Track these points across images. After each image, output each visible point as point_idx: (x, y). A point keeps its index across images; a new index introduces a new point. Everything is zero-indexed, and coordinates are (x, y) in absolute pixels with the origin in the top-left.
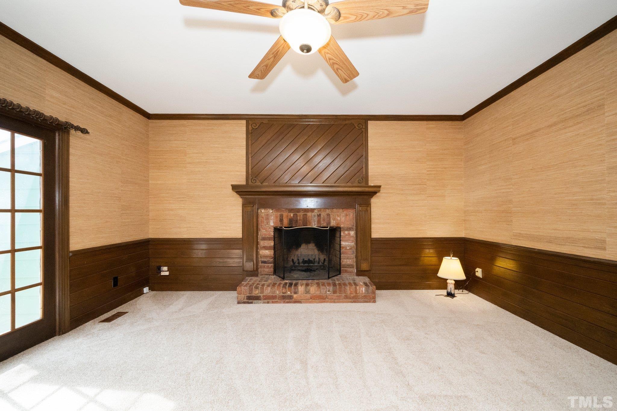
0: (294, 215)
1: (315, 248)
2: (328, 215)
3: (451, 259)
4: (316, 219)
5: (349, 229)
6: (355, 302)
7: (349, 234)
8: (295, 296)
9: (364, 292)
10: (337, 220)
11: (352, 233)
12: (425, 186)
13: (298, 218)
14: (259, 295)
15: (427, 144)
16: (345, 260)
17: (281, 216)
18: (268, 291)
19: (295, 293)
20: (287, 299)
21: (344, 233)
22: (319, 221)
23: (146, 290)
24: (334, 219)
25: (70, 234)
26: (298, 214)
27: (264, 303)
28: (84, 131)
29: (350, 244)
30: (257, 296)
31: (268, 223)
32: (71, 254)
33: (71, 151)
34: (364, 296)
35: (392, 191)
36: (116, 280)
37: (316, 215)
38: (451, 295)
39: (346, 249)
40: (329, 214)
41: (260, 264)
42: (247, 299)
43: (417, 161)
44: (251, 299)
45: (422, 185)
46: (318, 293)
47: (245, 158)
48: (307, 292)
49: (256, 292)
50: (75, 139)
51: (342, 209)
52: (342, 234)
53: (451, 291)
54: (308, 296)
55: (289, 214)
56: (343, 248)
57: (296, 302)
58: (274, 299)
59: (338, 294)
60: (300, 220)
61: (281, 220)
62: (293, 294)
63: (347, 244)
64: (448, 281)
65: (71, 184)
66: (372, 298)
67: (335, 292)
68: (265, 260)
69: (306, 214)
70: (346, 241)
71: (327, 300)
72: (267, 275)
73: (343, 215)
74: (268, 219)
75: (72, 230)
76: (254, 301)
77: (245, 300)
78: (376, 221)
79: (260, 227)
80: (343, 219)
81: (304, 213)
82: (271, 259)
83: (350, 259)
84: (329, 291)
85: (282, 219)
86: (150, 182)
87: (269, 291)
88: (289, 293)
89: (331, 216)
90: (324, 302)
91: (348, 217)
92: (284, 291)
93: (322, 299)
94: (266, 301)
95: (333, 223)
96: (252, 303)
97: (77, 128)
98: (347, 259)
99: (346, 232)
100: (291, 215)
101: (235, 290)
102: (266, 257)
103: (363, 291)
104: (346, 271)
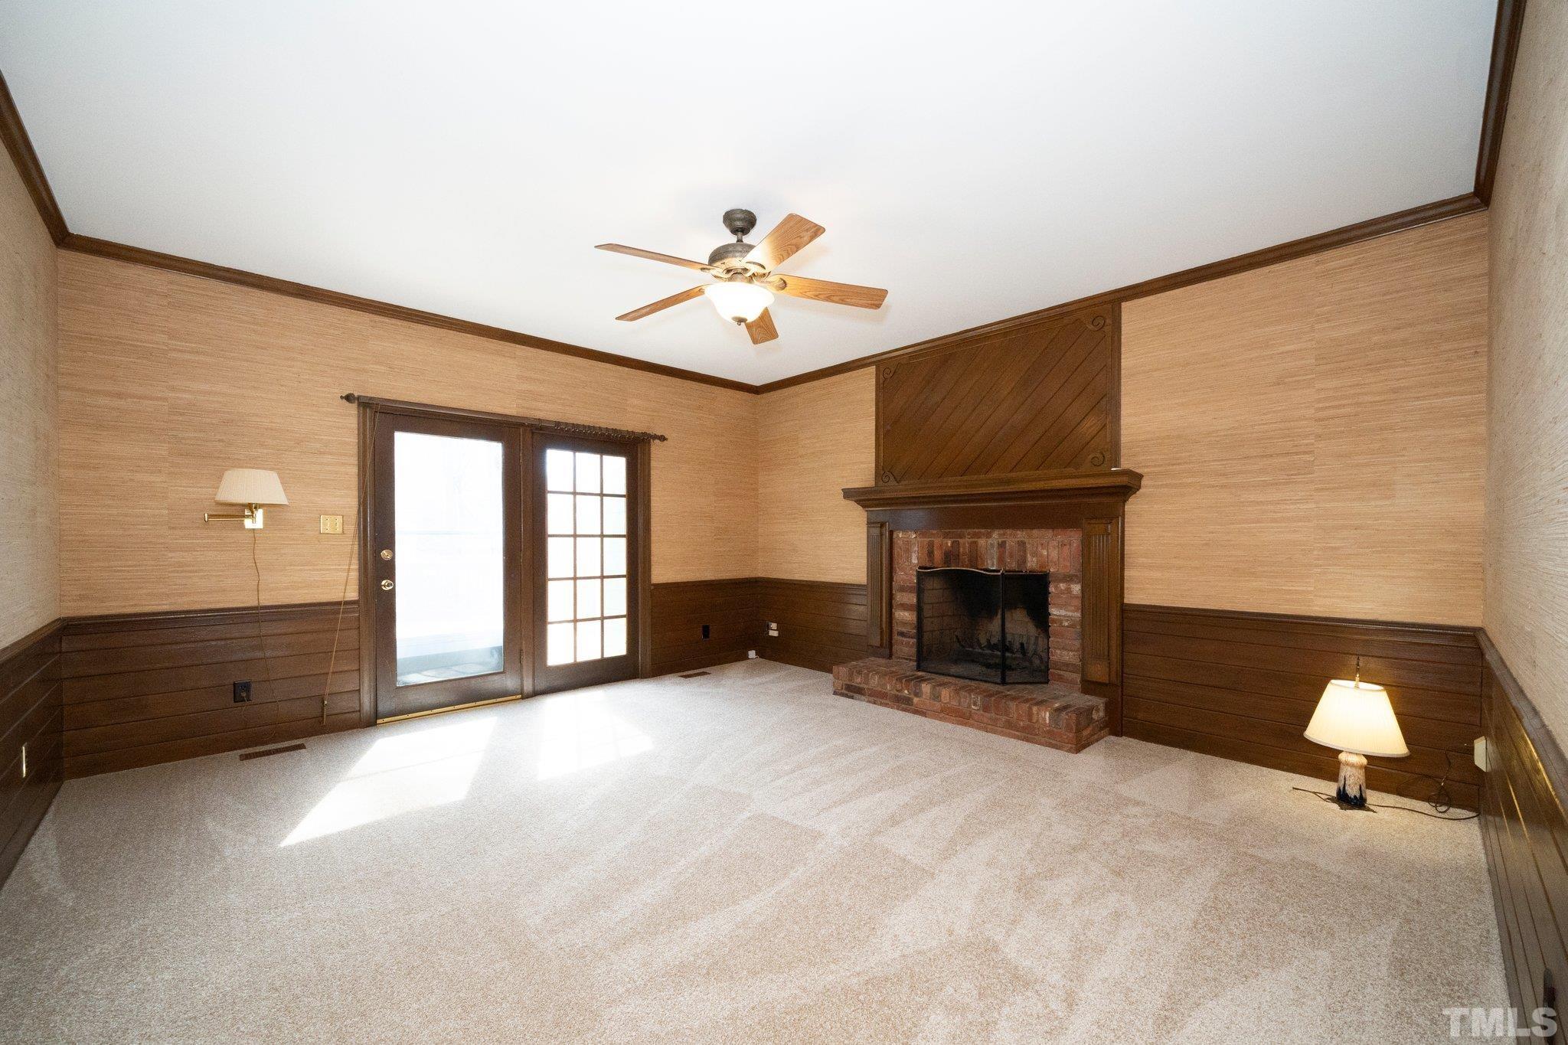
0: (953, 543)
1: (1027, 619)
2: (1022, 544)
3: (1357, 687)
4: (995, 552)
5: (1069, 579)
6: (1027, 740)
7: (1069, 590)
8: (916, 700)
9: (1047, 722)
10: (1042, 556)
11: (1076, 588)
12: (1307, 457)
13: (961, 550)
14: (861, 686)
15: (1317, 327)
16: (1058, 652)
17: (931, 545)
18: (874, 681)
19: (916, 695)
20: (903, 703)
21: (1056, 587)
22: (1001, 560)
23: (752, 654)
24: (1035, 554)
25: (652, 563)
26: (960, 540)
27: (869, 702)
28: (663, 438)
29: (1070, 614)
30: (859, 688)
31: (909, 558)
32: (652, 588)
33: (653, 464)
34: (1049, 732)
35: (1189, 480)
36: (706, 631)
37: (996, 544)
38: (1344, 799)
39: (1061, 625)
40: (1022, 541)
41: (896, 637)
42: (846, 689)
43: (1279, 384)
44: (851, 691)
45: (1297, 454)
46: (954, 703)
47: (874, 438)
48: (936, 697)
49: (858, 680)
50: (656, 448)
51: (1053, 529)
52: (1052, 589)
53: (1344, 787)
54: (938, 705)
55: (945, 541)
56: (1054, 621)
57: (916, 712)
58: (883, 698)
59: (993, 715)
60: (964, 554)
61: (930, 554)
62: (912, 696)
63: (1063, 612)
64: (1342, 757)
65: (653, 504)
66: (1066, 741)
67: (986, 709)
68: (904, 630)
69: (975, 542)
70: (1060, 606)
71: (971, 721)
72: (907, 659)
73: (1055, 543)
74: (908, 551)
75: (654, 559)
76: (856, 695)
77: (844, 691)
78: (1141, 560)
79: (895, 566)
80: (1054, 554)
81: (971, 540)
82: (913, 629)
83: (1071, 651)
84: (975, 704)
85: (932, 552)
86: (760, 491)
87: (876, 682)
88: (906, 692)
89: (1028, 546)
90: (965, 724)
91: (1066, 549)
92: (898, 686)
93: (962, 717)
94: (872, 699)
95: (1032, 563)
96: (852, 697)
97: (656, 437)
98: (1064, 649)
99: (1062, 586)
100: (947, 543)
101: (830, 671)
102: (904, 624)
103: (1044, 719)
104: (1060, 678)
